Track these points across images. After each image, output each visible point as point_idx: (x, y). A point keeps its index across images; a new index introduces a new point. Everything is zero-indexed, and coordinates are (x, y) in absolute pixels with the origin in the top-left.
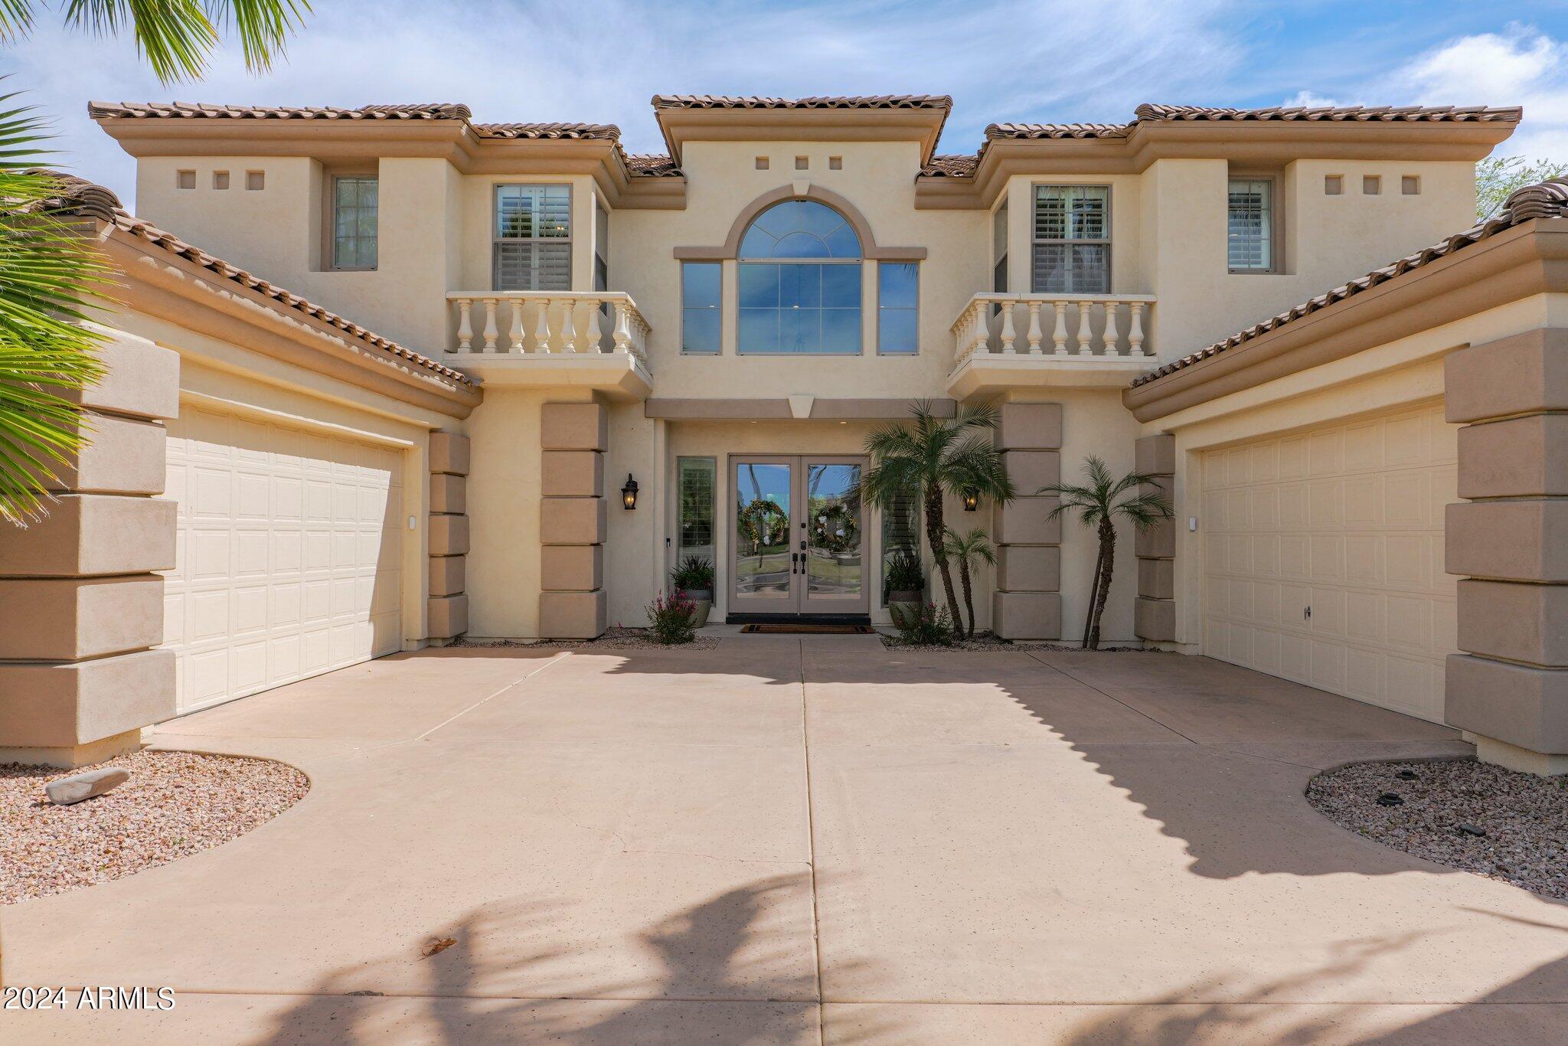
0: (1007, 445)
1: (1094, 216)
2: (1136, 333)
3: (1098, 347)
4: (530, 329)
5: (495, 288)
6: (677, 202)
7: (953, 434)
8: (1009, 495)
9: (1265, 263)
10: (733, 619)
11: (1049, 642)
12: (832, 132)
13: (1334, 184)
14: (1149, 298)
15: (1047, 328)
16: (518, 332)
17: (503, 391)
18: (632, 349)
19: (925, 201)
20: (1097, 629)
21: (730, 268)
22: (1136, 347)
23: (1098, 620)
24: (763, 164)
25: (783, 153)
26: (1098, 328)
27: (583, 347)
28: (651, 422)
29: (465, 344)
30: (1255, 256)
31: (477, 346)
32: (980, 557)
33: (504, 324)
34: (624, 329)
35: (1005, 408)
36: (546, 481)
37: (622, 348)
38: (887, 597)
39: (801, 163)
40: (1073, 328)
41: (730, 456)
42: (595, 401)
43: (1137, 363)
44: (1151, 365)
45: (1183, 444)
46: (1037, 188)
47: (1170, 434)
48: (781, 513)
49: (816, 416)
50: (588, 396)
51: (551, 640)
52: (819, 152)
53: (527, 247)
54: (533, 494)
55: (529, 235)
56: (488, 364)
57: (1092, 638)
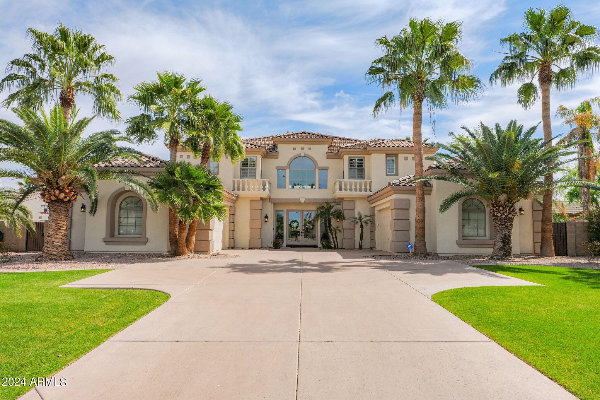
0: (344, 209)
1: (361, 163)
2: (368, 187)
3: (361, 190)
4: (249, 186)
5: (241, 178)
6: (277, 157)
7: (333, 206)
8: (344, 219)
9: (394, 173)
10: (288, 246)
11: (352, 248)
12: (309, 143)
13: (406, 159)
14: (370, 180)
15: (351, 186)
16: (246, 187)
17: (242, 198)
18: (269, 190)
19: (329, 157)
20: (361, 246)
21: (288, 171)
22: (368, 190)
23: (361, 244)
24: (294, 149)
25: (299, 147)
26: (361, 186)
27: (259, 190)
28: (271, 203)
29: (236, 189)
30: (392, 171)
31: (238, 189)
32: (338, 231)
33: (244, 185)
34: (267, 186)
35: (343, 201)
36: (251, 216)
37: (267, 190)
38: (321, 241)
39: (303, 149)
40: (356, 186)
41: (287, 210)
42: (261, 200)
43: (368, 193)
44: (371, 193)
45: (377, 209)
46: (350, 157)
47: (374, 207)
48: (298, 223)
49: (306, 202)
50: (260, 199)
51: (251, 248)
52: (306, 147)
53: (247, 169)
54: (248, 218)
55: (247, 166)
56: (241, 193)
57: (361, 248)
